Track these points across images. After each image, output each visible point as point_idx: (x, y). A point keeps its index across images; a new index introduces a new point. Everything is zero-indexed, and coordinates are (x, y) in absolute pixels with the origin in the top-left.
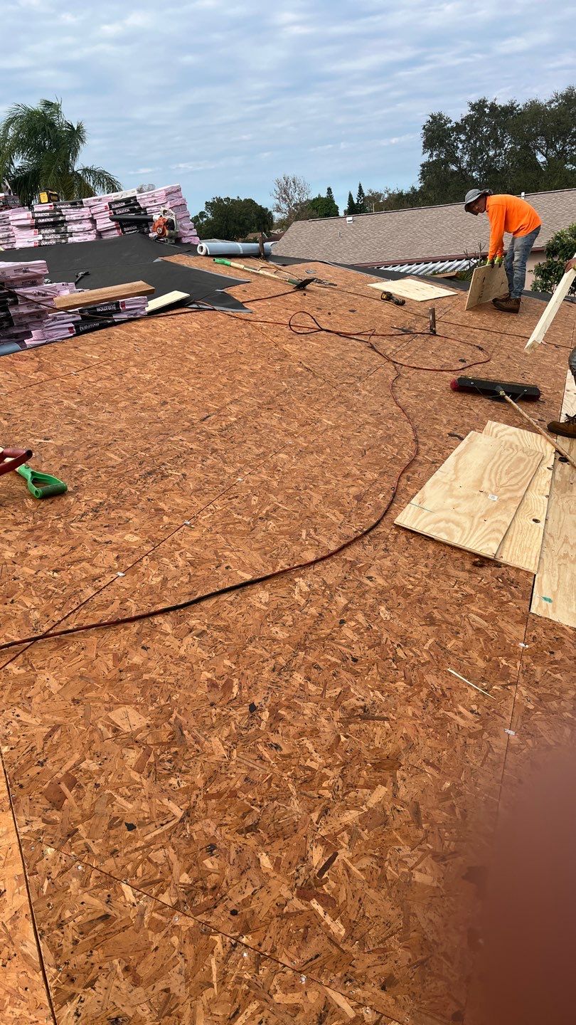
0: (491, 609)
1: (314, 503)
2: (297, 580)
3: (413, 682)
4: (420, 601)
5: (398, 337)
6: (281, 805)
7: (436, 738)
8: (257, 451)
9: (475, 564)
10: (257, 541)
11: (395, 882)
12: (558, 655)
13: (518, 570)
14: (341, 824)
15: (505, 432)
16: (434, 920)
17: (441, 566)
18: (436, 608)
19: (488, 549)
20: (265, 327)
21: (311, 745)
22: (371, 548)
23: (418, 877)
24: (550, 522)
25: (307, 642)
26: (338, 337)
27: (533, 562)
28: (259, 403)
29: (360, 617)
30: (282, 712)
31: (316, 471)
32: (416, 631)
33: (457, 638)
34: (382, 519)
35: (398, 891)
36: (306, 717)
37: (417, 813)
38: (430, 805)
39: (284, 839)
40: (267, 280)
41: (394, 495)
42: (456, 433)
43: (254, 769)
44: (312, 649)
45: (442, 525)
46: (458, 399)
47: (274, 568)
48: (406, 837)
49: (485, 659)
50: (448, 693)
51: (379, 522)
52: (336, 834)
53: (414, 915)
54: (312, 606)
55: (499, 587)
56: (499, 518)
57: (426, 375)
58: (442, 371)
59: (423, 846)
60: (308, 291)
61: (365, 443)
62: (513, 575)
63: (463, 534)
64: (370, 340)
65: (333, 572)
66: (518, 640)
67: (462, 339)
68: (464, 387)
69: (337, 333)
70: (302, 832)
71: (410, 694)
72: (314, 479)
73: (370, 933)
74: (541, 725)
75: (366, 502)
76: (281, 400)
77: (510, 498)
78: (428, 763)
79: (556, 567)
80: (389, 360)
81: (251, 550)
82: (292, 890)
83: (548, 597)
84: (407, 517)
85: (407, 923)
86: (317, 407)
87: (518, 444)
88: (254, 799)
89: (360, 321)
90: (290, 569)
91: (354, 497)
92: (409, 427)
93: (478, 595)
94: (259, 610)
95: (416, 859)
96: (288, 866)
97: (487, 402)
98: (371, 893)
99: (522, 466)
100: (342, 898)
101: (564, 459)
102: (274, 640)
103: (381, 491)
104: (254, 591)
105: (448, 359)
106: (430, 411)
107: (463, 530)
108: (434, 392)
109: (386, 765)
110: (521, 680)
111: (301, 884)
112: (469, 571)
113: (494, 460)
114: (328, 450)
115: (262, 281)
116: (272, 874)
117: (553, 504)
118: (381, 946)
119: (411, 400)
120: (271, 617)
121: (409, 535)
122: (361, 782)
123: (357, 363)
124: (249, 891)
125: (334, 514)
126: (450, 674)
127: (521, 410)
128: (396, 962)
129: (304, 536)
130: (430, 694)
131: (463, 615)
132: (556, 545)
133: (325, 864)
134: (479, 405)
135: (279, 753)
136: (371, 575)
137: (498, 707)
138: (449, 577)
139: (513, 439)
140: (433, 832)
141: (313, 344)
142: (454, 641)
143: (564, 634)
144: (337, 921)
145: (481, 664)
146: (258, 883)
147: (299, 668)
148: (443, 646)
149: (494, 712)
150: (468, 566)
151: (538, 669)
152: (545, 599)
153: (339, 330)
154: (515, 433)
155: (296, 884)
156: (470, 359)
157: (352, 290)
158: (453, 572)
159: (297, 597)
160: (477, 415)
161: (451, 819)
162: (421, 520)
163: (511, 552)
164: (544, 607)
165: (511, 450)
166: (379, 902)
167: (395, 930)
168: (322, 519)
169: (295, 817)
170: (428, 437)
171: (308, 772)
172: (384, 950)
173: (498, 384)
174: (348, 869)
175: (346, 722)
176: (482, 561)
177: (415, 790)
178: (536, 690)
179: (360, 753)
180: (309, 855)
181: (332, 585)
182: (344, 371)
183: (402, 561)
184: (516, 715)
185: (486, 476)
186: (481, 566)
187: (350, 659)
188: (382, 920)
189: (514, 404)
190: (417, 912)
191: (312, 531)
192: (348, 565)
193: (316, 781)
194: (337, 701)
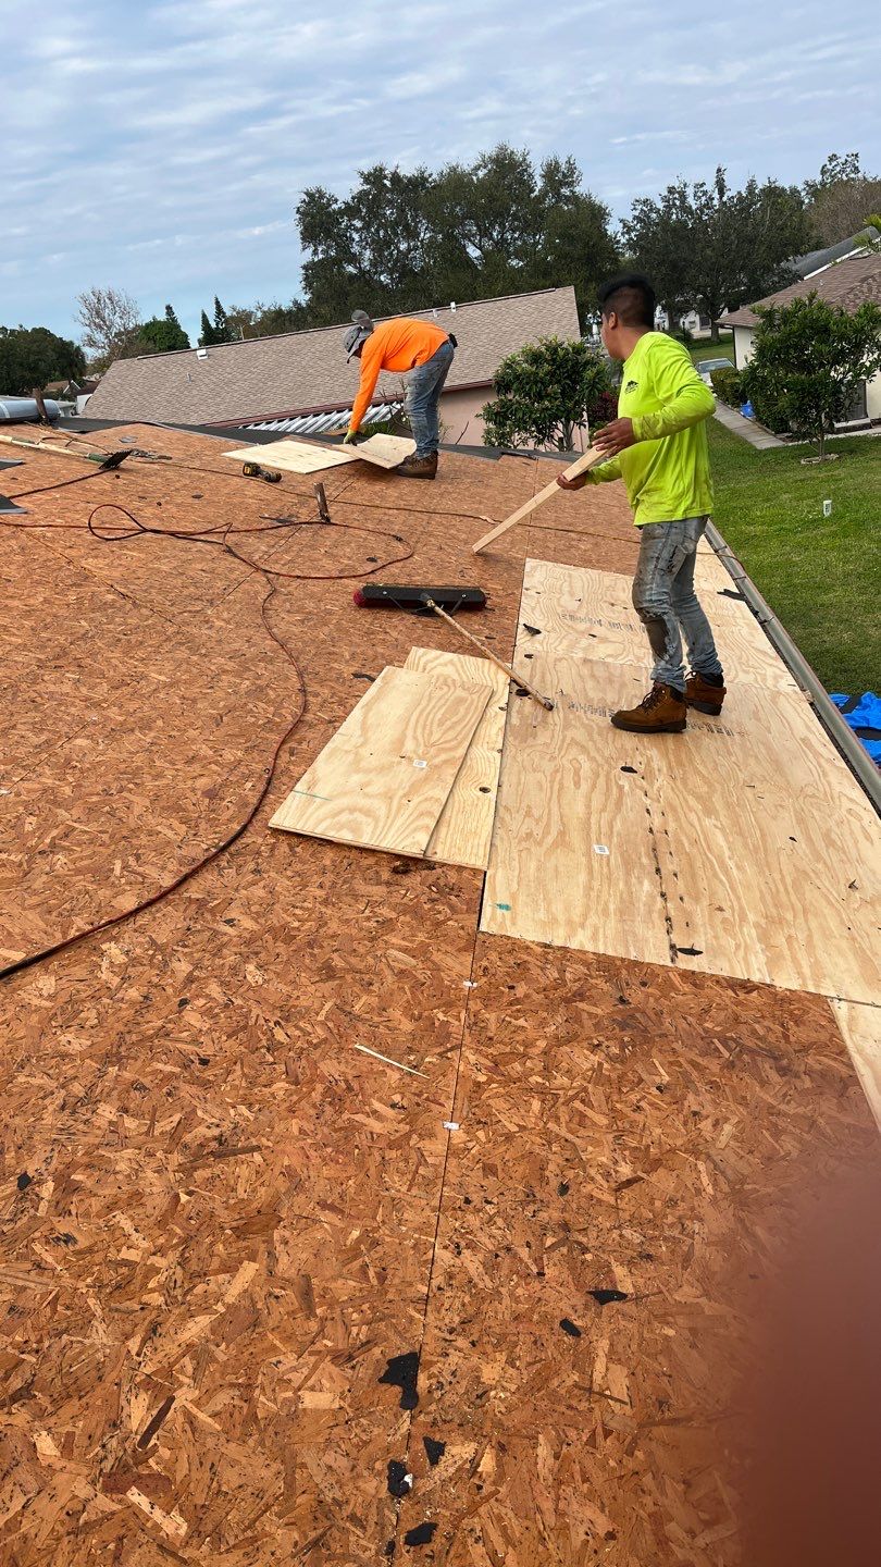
0: (421, 937)
1: (136, 813)
2: (104, 947)
3: (301, 1077)
4: (310, 945)
5: (271, 532)
6: (73, 1338)
7: (337, 1162)
8: (36, 740)
9: (395, 871)
10: (35, 893)
11: (269, 1419)
12: (521, 990)
13: (460, 868)
14: (179, 1346)
15: (438, 661)
16: (335, 1466)
17: (345, 882)
18: (337, 950)
19: (412, 845)
20: (49, 535)
21: (129, 1221)
22: (232, 871)
23: (310, 1400)
24: (505, 788)
25: (123, 1049)
26: (174, 540)
27: (481, 852)
28: (39, 660)
29: (214, 989)
30: (77, 1177)
31: (139, 760)
32: (305, 993)
33: (370, 992)
34: (250, 822)
35: (276, 1433)
36: (120, 1177)
37: (306, 1293)
38: (328, 1274)
39: (80, 1398)
40: (53, 458)
41: (269, 782)
42: (364, 672)
43: (25, 1288)
44: (132, 1058)
45: (344, 817)
46: (366, 619)
47: (64, 934)
48: (288, 1339)
49: (412, 1016)
50: (355, 1085)
51: (244, 828)
52: (171, 1365)
53: (304, 1466)
54: (131, 986)
55: (433, 901)
56: (430, 794)
57: (315, 587)
58: (341, 578)
59: (318, 1346)
60: (123, 470)
61: (222, 704)
62: (453, 877)
63: (375, 828)
64: (225, 539)
65: (166, 924)
66: (461, 977)
67: (371, 527)
68: (374, 600)
69: (173, 534)
70: (111, 1377)
71: (295, 1098)
72: (137, 772)
73: (229, 1517)
74: (498, 1104)
75: (223, 799)
76: (76, 651)
77: (445, 762)
78: (323, 1205)
79: (515, 855)
80: (258, 569)
81: (24, 909)
82: (93, 1483)
83: (503, 903)
84: (289, 814)
85: (290, 1484)
86: (140, 654)
87: (456, 677)
88: (26, 1342)
89: (211, 511)
90: (92, 931)
91: (203, 793)
92: (292, 672)
93: (402, 918)
94: (38, 1009)
95: (305, 1371)
96: (87, 1442)
97: (410, 619)
98: (232, 1449)
99: (462, 710)
100: (182, 1470)
101: (523, 692)
102: (64, 1056)
103: (247, 778)
104: (28, 979)
105: (349, 559)
106: (323, 642)
107: (377, 821)
108: (330, 613)
109: (256, 1225)
110: (468, 1039)
111: (109, 1467)
112: (388, 884)
113: (421, 707)
114: (160, 723)
115: (44, 460)
116: (58, 1465)
117: (508, 761)
118: (249, 1533)
119: (294, 629)
120: (59, 1019)
121: (295, 840)
122: (215, 1264)
123: (206, 577)
124: (16, 1505)
125: (170, 827)
126: (359, 1051)
127: (458, 626)
128: (273, 1554)
129: (117, 872)
130: (328, 1091)
131: (379, 953)
132: (517, 824)
133: (153, 1422)
134: (399, 624)
135: (71, 1248)
136: (233, 916)
137: (433, 1090)
138: (356, 897)
139: (449, 670)
140: (333, 1319)
141: (132, 554)
142: (364, 998)
143: (529, 954)
144: (173, 1513)
145: (407, 1026)
146: (33, 1486)
147: (109, 1095)
148: (348, 1009)
149: (427, 1099)
150: (386, 875)
151: (491, 1017)
152: (500, 906)
153: (174, 529)
154: (451, 661)
155: (101, 1470)
156: (384, 556)
157: (197, 464)
158: (361, 887)
159: (105, 975)
160: (396, 640)
161: (361, 1290)
162: (312, 814)
163: (448, 844)
164: (499, 919)
165: (446, 689)
166: (244, 1460)
167: (271, 1501)
168: (149, 838)
169: (99, 1356)
170: (322, 683)
171: (124, 1270)
172: (254, 1539)
173: (422, 590)
174: (191, 1420)
175: (187, 1170)
176: (406, 864)
177: (304, 1256)
178: (490, 1051)
179: (212, 1215)
180: (124, 1415)
181: (167, 944)
182: (186, 592)
183: (283, 884)
184: (459, 1096)
185: (410, 733)
186: (405, 872)
187: (197, 1062)
188: (250, 1490)
189: (449, 618)
190: (307, 1460)
191: (132, 861)
192: (194, 907)
193: (138, 1281)
194: (174, 1136)
